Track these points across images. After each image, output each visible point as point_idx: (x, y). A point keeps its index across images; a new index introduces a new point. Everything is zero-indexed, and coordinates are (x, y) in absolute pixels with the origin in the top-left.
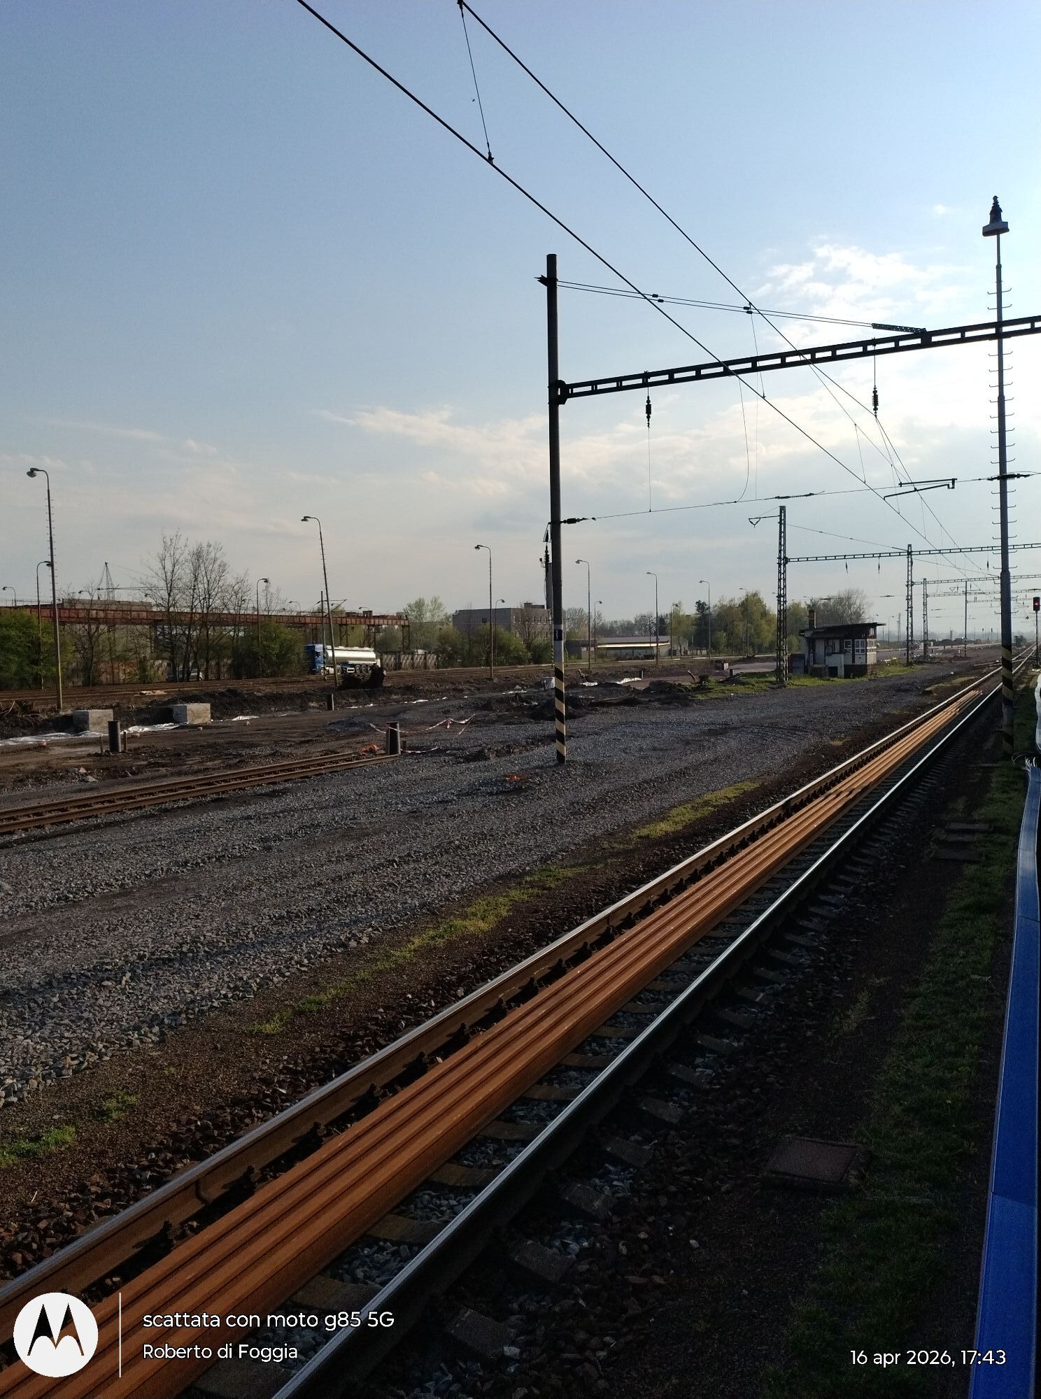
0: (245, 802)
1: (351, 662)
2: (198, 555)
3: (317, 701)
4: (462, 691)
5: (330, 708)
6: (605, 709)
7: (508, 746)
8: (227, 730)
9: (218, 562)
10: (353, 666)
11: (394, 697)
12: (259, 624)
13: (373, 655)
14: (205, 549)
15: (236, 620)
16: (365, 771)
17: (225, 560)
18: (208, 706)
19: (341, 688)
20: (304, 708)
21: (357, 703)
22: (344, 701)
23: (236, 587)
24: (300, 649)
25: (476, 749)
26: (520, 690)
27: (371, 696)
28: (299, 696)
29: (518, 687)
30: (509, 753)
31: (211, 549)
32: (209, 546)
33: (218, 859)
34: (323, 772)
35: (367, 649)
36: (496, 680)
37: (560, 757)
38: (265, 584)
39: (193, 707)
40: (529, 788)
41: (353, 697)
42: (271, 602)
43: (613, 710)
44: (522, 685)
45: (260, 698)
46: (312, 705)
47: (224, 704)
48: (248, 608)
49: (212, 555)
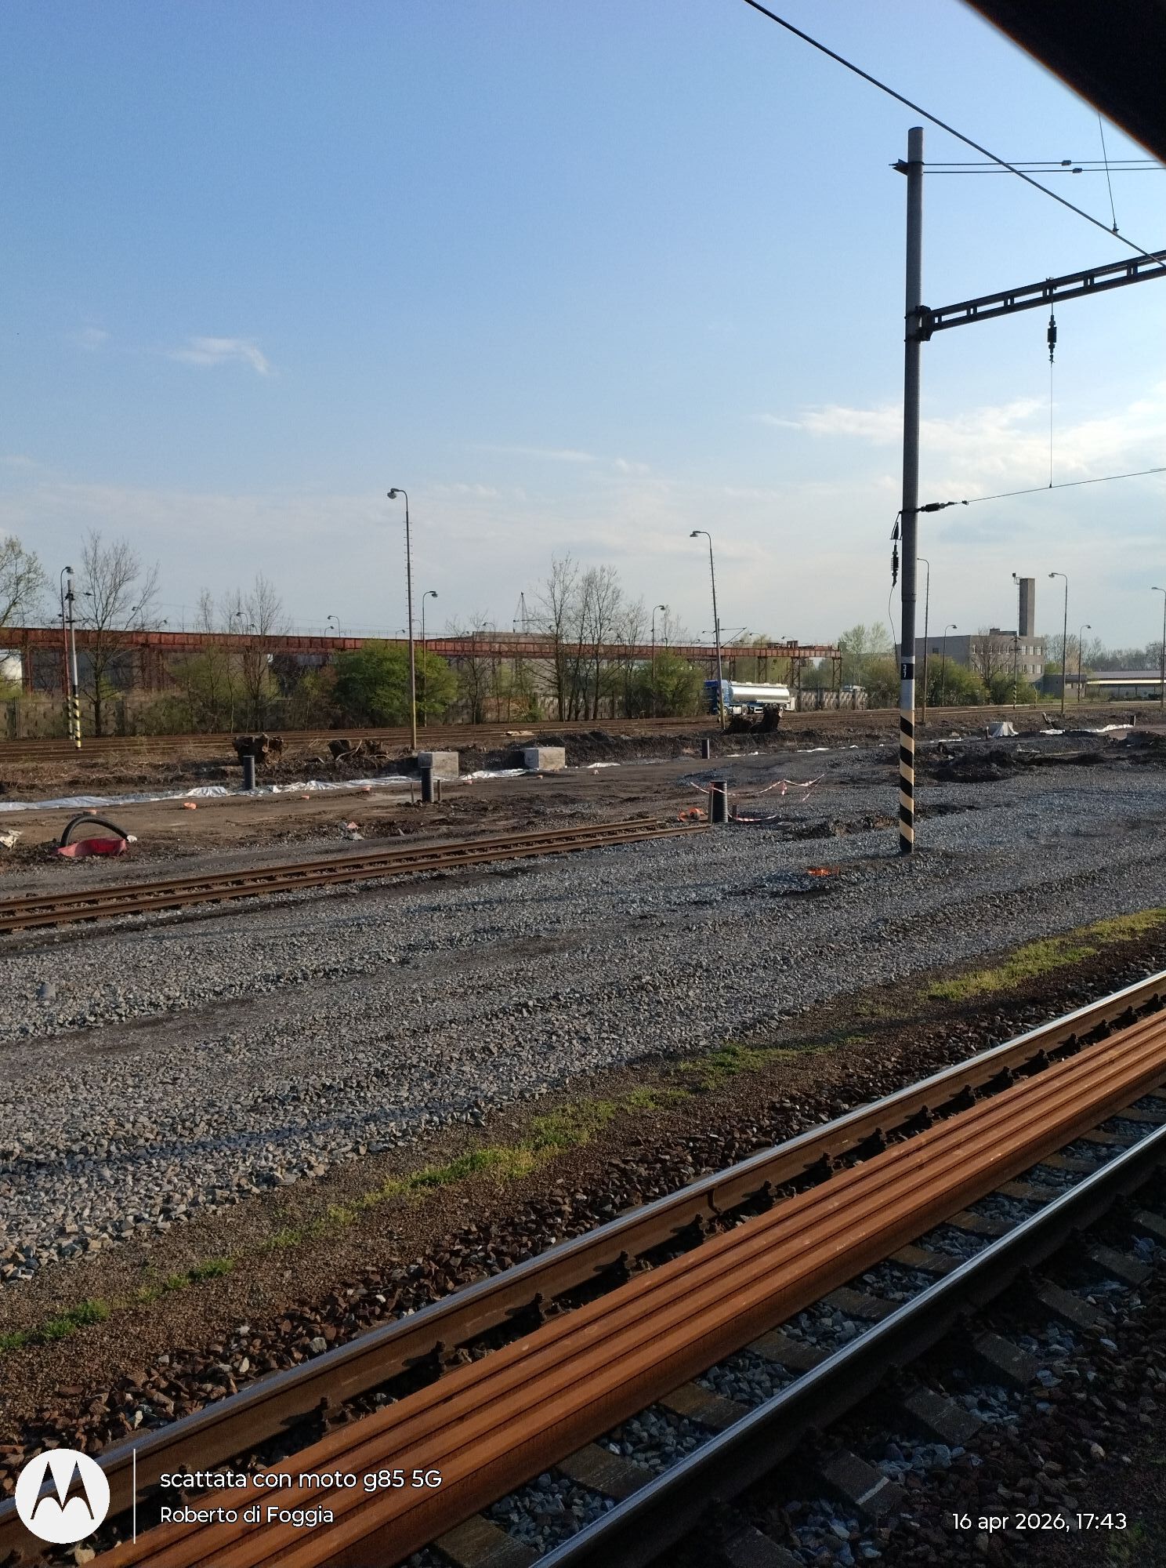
1: (759, 701)
2: (590, 581)
3: (693, 747)
4: (877, 737)
5: (705, 756)
6: (1044, 769)
7: (867, 819)
8: (568, 780)
9: (611, 588)
10: (761, 705)
11: (789, 744)
12: (660, 656)
13: (785, 692)
14: (598, 573)
15: (626, 653)
17: (619, 585)
18: (562, 750)
19: (728, 732)
20: (675, 754)
21: (740, 751)
22: (725, 748)
23: (631, 616)
24: (699, 686)
25: (818, 822)
26: (957, 738)
27: (760, 742)
28: (672, 741)
29: (954, 734)
30: (867, 828)
31: (605, 574)
32: (603, 570)
33: (326, 974)
35: (780, 685)
36: (929, 725)
37: (905, 844)
38: (664, 612)
39: (545, 751)
41: (738, 742)
42: (670, 632)
43: (1056, 770)
44: (961, 732)
45: (626, 742)
46: (686, 751)
47: (581, 748)
48: (644, 639)
49: (606, 580)
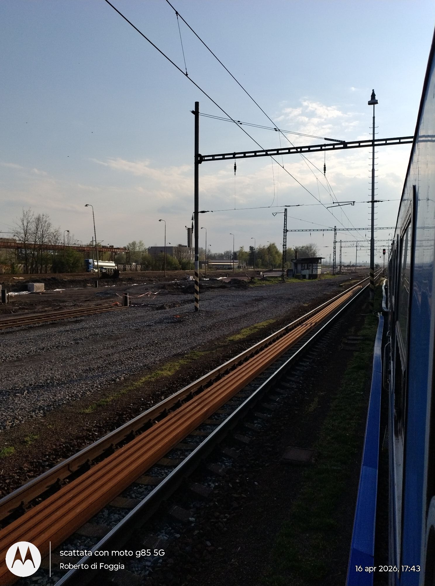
0: (65, 324)
1: (104, 267)
2: (38, 219)
3: (91, 284)
4: (152, 281)
5: (96, 286)
6: (213, 290)
7: (174, 304)
8: (52, 295)
9: (47, 223)
10: (105, 269)
11: (124, 283)
12: (64, 250)
14: (41, 217)
15: (54, 248)
16: (115, 313)
17: (50, 222)
18: (43, 284)
19: (101, 278)
20: (85, 286)
21: (107, 285)
22: (102, 284)
23: (55, 234)
24: (82, 261)
25: (161, 305)
26: (177, 281)
27: (114, 282)
28: (83, 281)
29: (176, 280)
30: (174, 307)
31: (44, 217)
32: (43, 215)
33: (57, 347)
34: (97, 313)
35: (112, 262)
36: (167, 277)
37: (196, 308)
38: (68, 233)
39: (36, 285)
40: (184, 320)
41: (106, 282)
42: (70, 240)
43: (216, 290)
44: (178, 279)
45: (66, 281)
46: (89, 285)
47: (50, 284)
48: (60, 243)
49: (44, 219)
